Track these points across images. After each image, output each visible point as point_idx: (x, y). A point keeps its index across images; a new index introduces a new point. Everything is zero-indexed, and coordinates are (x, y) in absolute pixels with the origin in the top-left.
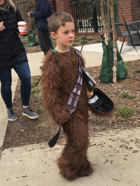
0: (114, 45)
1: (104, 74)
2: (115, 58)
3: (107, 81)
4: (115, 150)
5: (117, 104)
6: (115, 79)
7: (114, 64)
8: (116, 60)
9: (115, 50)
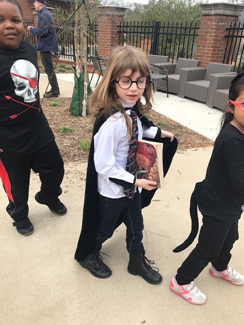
0: (85, 78)
1: (74, 106)
2: (86, 92)
3: (76, 114)
4: (71, 181)
5: (82, 137)
6: (84, 113)
7: (84, 97)
8: (87, 93)
9: (86, 84)
